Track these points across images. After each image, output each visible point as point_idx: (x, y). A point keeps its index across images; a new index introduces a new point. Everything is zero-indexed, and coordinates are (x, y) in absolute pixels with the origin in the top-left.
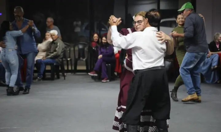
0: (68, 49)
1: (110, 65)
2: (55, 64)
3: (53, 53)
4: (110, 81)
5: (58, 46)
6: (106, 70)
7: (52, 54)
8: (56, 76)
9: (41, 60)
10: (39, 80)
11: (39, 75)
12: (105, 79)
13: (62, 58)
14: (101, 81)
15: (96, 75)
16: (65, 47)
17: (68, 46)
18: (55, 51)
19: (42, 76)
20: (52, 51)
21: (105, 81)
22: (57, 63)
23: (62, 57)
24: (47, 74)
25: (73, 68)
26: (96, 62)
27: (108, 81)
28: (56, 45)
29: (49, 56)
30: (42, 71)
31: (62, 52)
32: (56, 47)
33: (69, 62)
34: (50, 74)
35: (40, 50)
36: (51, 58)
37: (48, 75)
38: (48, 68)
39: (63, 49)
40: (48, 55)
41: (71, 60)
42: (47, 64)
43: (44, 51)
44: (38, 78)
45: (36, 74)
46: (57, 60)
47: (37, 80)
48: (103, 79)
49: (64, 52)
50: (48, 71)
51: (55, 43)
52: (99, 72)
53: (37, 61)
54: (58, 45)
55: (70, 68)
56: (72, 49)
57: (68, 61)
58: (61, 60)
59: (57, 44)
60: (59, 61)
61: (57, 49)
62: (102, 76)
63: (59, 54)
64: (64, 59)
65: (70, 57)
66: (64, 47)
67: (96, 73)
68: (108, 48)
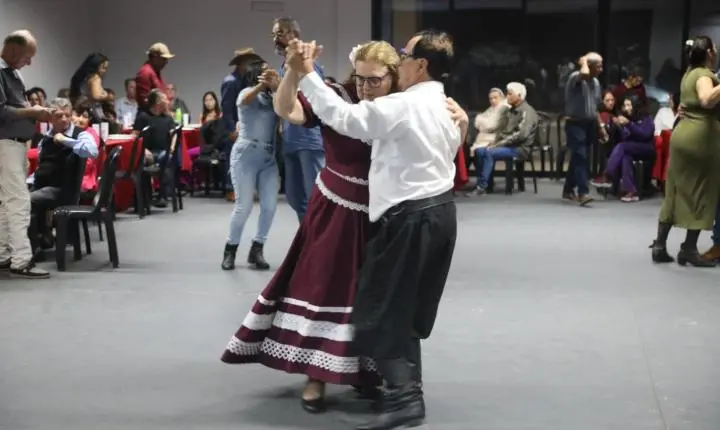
0: (545, 125)
1: (641, 162)
2: (515, 159)
3: (510, 133)
4: (641, 199)
5: (522, 119)
6: (631, 173)
7: (510, 137)
8: (516, 186)
9: (485, 149)
10: (480, 193)
11: (480, 182)
12: (630, 194)
13: (531, 146)
14: (619, 199)
15: (609, 185)
16: (539, 122)
17: (546, 118)
18: (516, 129)
19: (486, 185)
20: (509, 129)
21: (629, 199)
22: (520, 155)
23: (531, 142)
24: (496, 179)
25: (555, 169)
26: (608, 156)
27: (637, 198)
28: (518, 116)
29: (503, 142)
30: (486, 173)
31: (531, 133)
32: (519, 122)
33: (547, 155)
34: (503, 179)
35: (481, 129)
36: (507, 145)
37: (501, 182)
38: (501, 166)
39: (534, 126)
40: (501, 139)
41: (550, 150)
42: (497, 158)
43: (491, 131)
44: (479, 188)
45: (473, 180)
46: (519, 149)
47: (475, 193)
48: (624, 194)
49: (536, 131)
50: (500, 174)
51: (516, 113)
52: (614, 177)
53: (476, 151)
54: (524, 115)
55: (547, 168)
56: (554, 124)
57: (543, 152)
58: (528, 149)
59: (521, 113)
60: (525, 151)
61: (520, 125)
62: (622, 188)
63: (526, 136)
64: (535, 148)
65: (548, 143)
66: (536, 121)
67: (608, 182)
68: (640, 122)
